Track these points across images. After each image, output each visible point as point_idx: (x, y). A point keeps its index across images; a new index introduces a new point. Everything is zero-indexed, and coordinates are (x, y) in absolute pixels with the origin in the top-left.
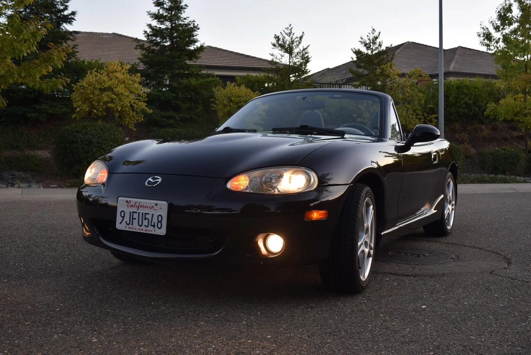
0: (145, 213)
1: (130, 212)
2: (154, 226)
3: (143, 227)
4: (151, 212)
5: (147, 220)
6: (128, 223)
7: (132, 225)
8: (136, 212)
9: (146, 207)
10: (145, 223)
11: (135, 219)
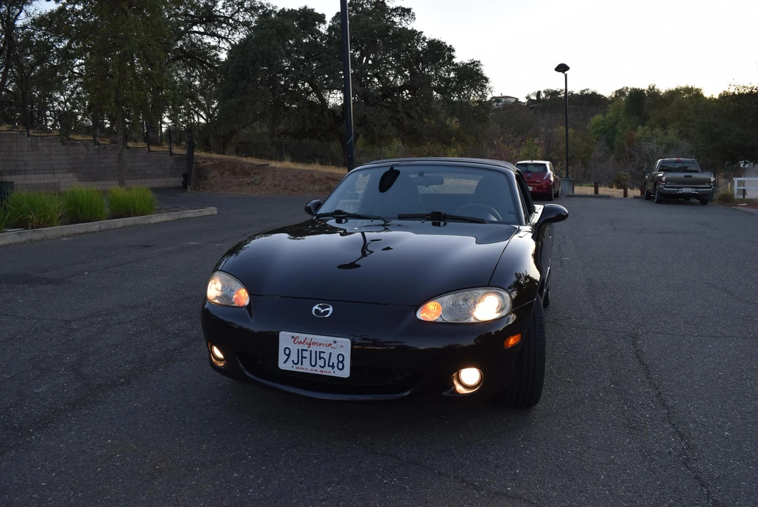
0: (320, 352)
1: (298, 350)
2: (333, 367)
3: (317, 367)
4: (328, 350)
5: (322, 360)
6: (296, 362)
7: (302, 364)
8: (307, 350)
9: (320, 344)
10: (321, 362)
11: (306, 358)
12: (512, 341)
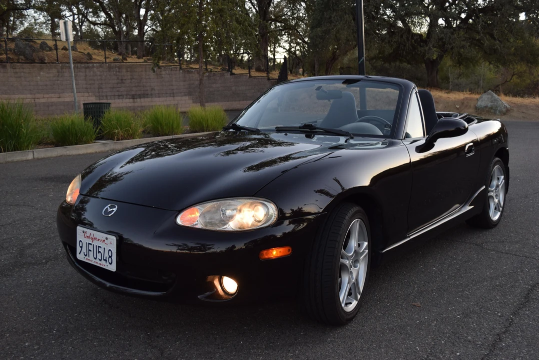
0: (99, 247)
1: (87, 243)
2: (106, 260)
3: (97, 260)
4: (103, 245)
6: (86, 254)
7: (89, 256)
8: (91, 244)
9: (98, 240)
10: (99, 256)
11: (91, 251)
12: (275, 253)
